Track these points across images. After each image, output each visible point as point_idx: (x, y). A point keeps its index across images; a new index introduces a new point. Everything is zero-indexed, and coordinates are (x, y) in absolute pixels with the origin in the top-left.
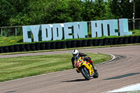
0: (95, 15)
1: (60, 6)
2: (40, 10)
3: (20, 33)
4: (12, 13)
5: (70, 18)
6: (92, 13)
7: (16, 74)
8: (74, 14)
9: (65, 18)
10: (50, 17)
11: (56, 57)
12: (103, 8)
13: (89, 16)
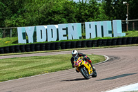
0: (89, 16)
1: (54, 7)
2: (35, 11)
3: (15, 35)
4: (7, 14)
5: (64, 19)
6: (86, 14)
7: (11, 75)
8: (68, 15)
9: (60, 20)
10: (44, 19)
11: (50, 58)
12: (97, 9)
13: (83, 17)
